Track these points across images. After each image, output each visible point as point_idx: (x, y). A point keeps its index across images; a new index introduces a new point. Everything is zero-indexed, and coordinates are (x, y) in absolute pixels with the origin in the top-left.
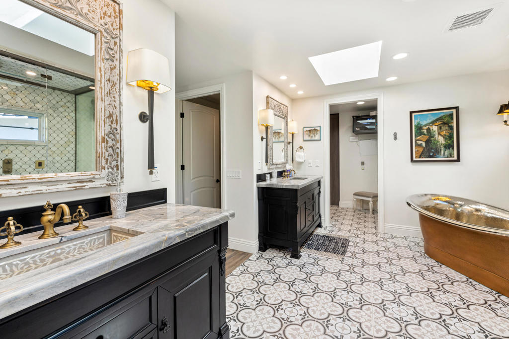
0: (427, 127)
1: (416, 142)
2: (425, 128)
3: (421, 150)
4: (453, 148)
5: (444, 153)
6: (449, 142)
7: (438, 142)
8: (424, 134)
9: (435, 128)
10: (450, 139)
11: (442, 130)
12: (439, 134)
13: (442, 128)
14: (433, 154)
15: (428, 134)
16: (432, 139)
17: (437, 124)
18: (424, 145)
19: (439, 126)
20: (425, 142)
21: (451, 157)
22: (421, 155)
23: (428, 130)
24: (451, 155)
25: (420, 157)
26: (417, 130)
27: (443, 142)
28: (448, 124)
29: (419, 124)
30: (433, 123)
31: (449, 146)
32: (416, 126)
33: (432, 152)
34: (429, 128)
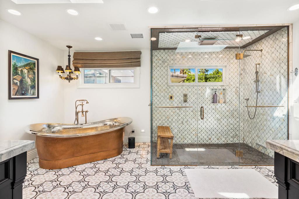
0: (21, 69)
1: (13, 80)
2: (20, 69)
3: (16, 88)
4: (35, 89)
5: (30, 92)
6: (33, 84)
7: (27, 82)
8: (19, 75)
9: (25, 71)
10: (33, 82)
11: (29, 74)
12: (28, 76)
13: (30, 72)
14: (24, 93)
15: (21, 75)
16: (24, 79)
17: (27, 68)
18: (19, 84)
19: (28, 70)
20: (19, 81)
21: (34, 95)
22: (16, 93)
23: (22, 71)
24: (34, 94)
25: (16, 95)
26: (14, 69)
27: (30, 83)
28: (33, 70)
29: (15, 64)
30: (25, 66)
31: (33, 87)
32: (14, 66)
33: (24, 90)
34: (22, 70)
